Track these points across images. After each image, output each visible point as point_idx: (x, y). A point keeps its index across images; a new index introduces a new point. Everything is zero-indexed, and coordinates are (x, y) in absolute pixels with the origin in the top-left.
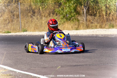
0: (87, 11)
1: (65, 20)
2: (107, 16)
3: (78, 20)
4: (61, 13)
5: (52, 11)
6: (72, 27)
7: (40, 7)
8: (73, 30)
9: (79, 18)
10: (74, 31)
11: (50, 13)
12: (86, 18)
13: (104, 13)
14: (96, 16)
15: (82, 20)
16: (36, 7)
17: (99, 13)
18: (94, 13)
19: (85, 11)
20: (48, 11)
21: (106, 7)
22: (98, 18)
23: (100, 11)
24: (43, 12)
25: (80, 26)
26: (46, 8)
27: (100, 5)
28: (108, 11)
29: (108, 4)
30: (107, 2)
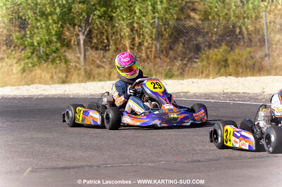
0: (87, 39)
1: (35, 59)
2: (133, 49)
3: (67, 61)
4: (26, 42)
5: (5, 39)
6: (52, 77)
8: (56, 83)
9: (70, 55)
10: (56, 85)
12: (85, 55)
13: (127, 43)
14: (109, 50)
15: (77, 59)
17: (116, 44)
18: (102, 42)
19: (82, 38)
21: (132, 30)
23: (117, 39)
25: (72, 75)
27: (117, 25)
28: (137, 39)
29: (137, 23)
30: (133, 17)
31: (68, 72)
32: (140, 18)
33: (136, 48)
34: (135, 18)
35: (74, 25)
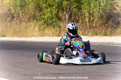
0: (69, 18)
1: (45, 25)
2: (90, 22)
3: (60, 27)
5: (32, 16)
6: (53, 34)
7: (20, 12)
8: (55, 36)
9: (61, 24)
10: (55, 37)
11: (30, 18)
13: (87, 20)
14: (79, 22)
15: (64, 26)
16: (15, 12)
17: (82, 20)
18: (76, 19)
19: (67, 17)
20: (28, 16)
21: (90, 14)
22: (81, 25)
23: (83, 18)
24: (22, 17)
25: (62, 33)
26: (26, 13)
27: (83, 11)
28: (92, 18)
29: (92, 11)
30: (90, 8)
31: (60, 31)
32: (93, 9)
33: (91, 22)
34: (91, 8)
35: (64, 11)
